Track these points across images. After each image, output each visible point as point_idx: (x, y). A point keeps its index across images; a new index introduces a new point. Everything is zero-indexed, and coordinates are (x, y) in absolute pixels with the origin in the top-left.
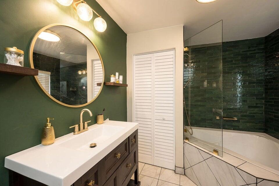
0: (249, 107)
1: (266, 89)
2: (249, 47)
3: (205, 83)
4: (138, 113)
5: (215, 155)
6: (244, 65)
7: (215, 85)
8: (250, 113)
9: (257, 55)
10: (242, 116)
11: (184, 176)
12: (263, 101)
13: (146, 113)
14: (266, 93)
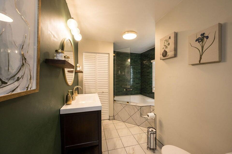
0: (136, 84)
1: (141, 76)
2: (136, 57)
3: (119, 72)
4: (86, 90)
5: (128, 104)
6: (134, 64)
7: (123, 73)
8: (136, 86)
9: (138, 61)
10: (134, 88)
11: (115, 120)
12: (140, 81)
13: (92, 90)
14: (141, 77)
